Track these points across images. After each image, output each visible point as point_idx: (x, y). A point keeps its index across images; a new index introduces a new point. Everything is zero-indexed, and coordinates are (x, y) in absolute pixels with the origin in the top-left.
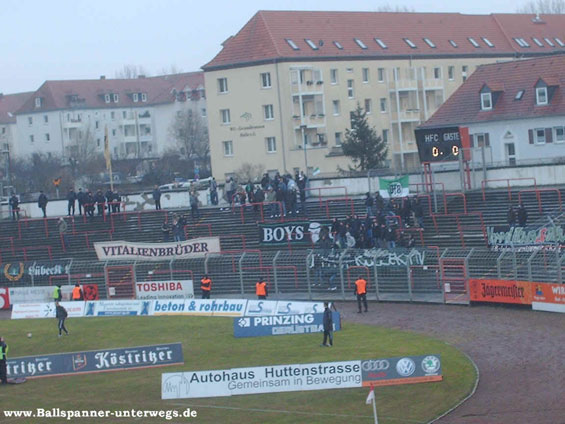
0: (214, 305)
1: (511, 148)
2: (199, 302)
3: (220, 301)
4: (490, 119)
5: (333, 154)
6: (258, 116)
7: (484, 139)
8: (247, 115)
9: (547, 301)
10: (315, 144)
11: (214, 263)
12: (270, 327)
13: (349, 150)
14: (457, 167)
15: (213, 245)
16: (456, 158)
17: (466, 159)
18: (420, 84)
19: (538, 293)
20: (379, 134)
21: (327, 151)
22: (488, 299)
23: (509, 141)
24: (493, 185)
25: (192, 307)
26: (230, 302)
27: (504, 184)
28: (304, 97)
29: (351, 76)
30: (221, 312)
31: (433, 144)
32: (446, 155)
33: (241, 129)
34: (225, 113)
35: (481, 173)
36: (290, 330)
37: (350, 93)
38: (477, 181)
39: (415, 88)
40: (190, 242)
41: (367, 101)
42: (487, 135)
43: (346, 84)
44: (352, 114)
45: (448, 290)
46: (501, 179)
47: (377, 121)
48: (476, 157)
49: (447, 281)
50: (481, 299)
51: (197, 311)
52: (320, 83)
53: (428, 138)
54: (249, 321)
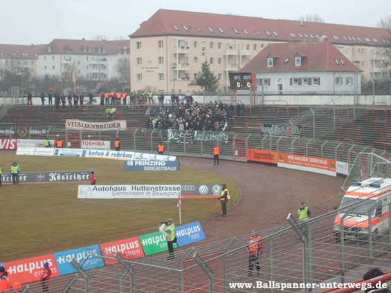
0: (118, 154)
1: (281, 86)
2: (111, 152)
3: (121, 152)
4: (271, 71)
5: (191, 84)
6: (155, 63)
7: (268, 81)
8: (150, 62)
9: (285, 163)
10: (184, 78)
11: (121, 133)
12: (143, 166)
13: (200, 82)
14: (249, 93)
15: (123, 124)
16: (248, 89)
17: (254, 89)
18: (239, 52)
19: (281, 158)
20: (216, 75)
21: (189, 82)
22: (256, 160)
23: (280, 83)
24: (267, 103)
25: (107, 154)
26: (127, 153)
27: (271, 103)
28: (179, 54)
29: (204, 46)
30: (121, 158)
31: (238, 81)
32: (244, 87)
33: (146, 68)
34: (139, 60)
35: (261, 97)
36: (153, 169)
37: (203, 54)
38: (258, 101)
39: (236, 54)
41: (212, 59)
42: (269, 79)
43: (202, 49)
44: (203, 65)
45: (237, 154)
46: (270, 101)
47: (215, 69)
48: (259, 89)
49: (237, 150)
50: (253, 160)
51: (110, 157)
52: (188, 48)
53: (236, 78)
54: (132, 162)
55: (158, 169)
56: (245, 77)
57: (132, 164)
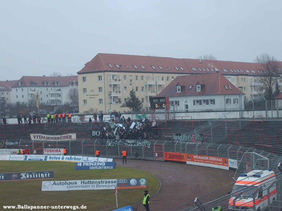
0: (71, 158)
1: (187, 106)
2: (65, 157)
3: (73, 157)
4: (179, 96)
5: (123, 106)
6: (96, 91)
7: (177, 103)
8: (93, 91)
9: (191, 161)
10: (117, 102)
11: (73, 143)
12: (89, 166)
13: (128, 104)
14: (164, 112)
15: (74, 136)
16: (164, 108)
17: (168, 108)
18: (156, 83)
19: (188, 158)
20: (140, 99)
21: (121, 105)
22: (171, 159)
23: (186, 104)
24: (177, 118)
25: (63, 158)
26: (77, 157)
27: (180, 118)
28: (113, 85)
29: (131, 78)
30: (73, 161)
31: (156, 103)
32: (161, 107)
33: (90, 95)
34: (85, 90)
35: (173, 114)
36: (96, 168)
37: (131, 84)
38: (171, 117)
39: (154, 84)
40: (66, 135)
41: (137, 88)
42: (178, 101)
43: (129, 81)
44: (131, 92)
45: (157, 156)
46: (180, 117)
47: (139, 95)
48: (171, 108)
49: (156, 152)
50: (169, 159)
51: (65, 160)
52: (119, 80)
53: (154, 101)
54: (81, 164)
55: (100, 168)
56: (161, 101)
57: (81, 165)
